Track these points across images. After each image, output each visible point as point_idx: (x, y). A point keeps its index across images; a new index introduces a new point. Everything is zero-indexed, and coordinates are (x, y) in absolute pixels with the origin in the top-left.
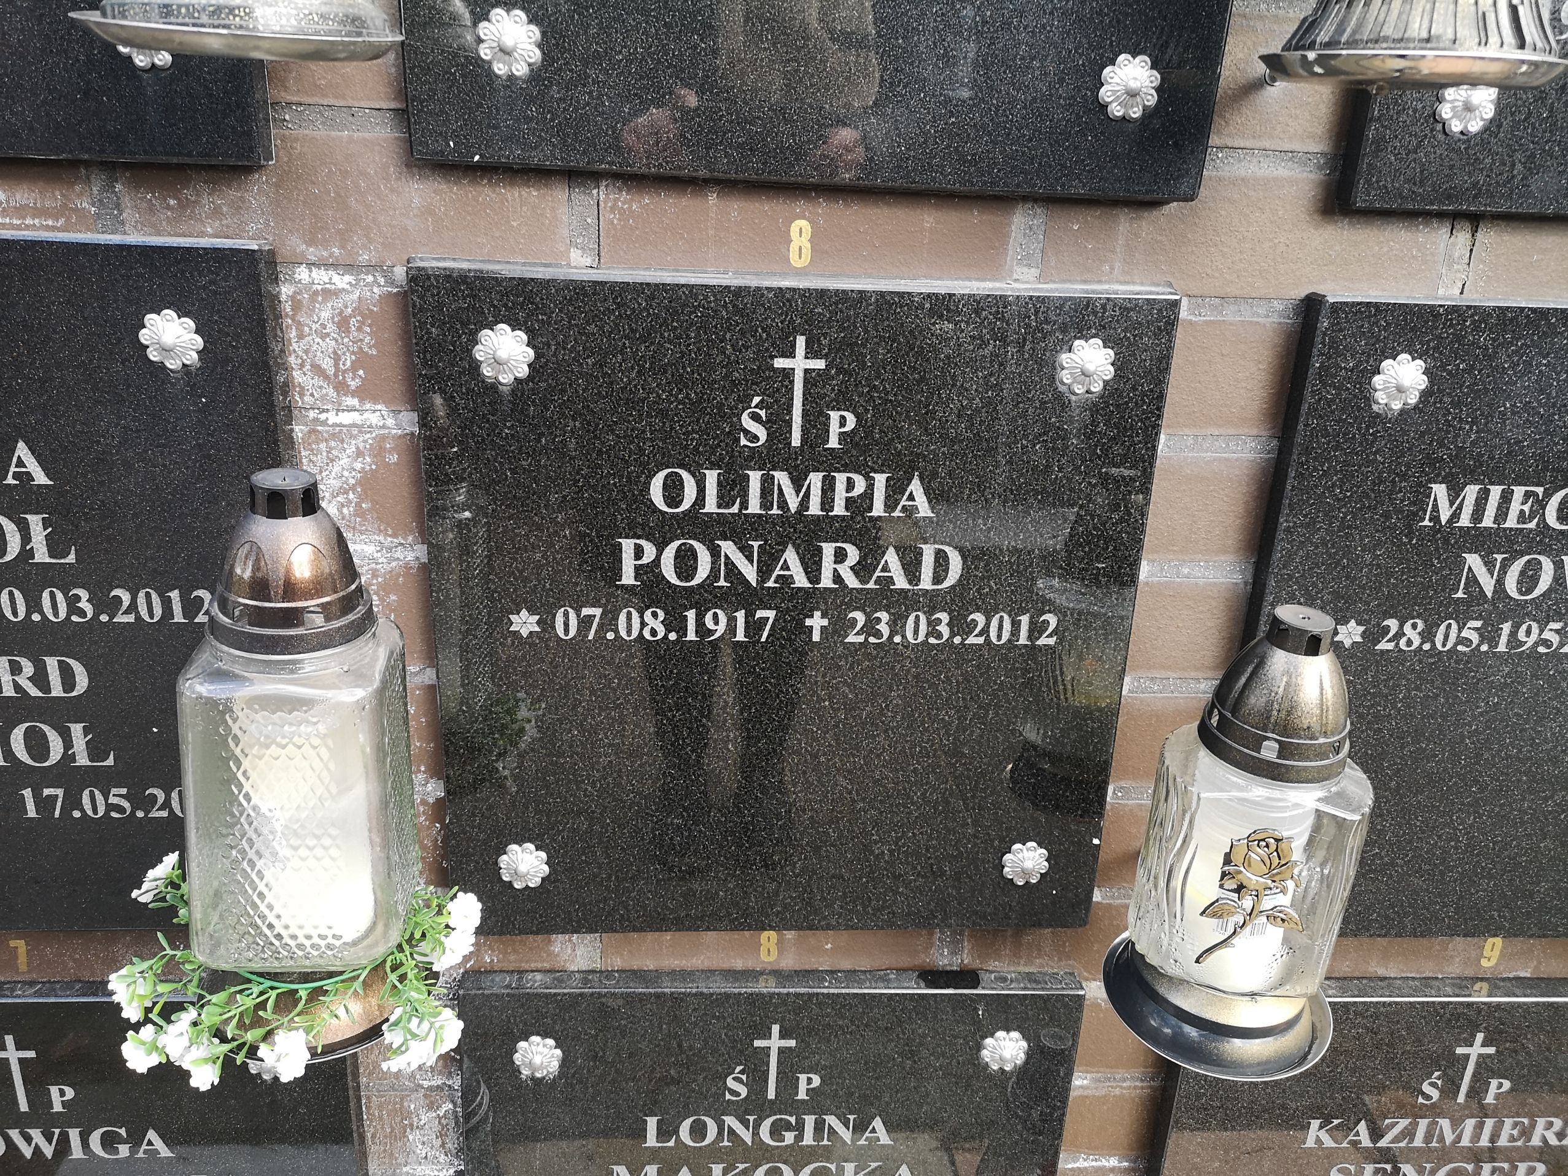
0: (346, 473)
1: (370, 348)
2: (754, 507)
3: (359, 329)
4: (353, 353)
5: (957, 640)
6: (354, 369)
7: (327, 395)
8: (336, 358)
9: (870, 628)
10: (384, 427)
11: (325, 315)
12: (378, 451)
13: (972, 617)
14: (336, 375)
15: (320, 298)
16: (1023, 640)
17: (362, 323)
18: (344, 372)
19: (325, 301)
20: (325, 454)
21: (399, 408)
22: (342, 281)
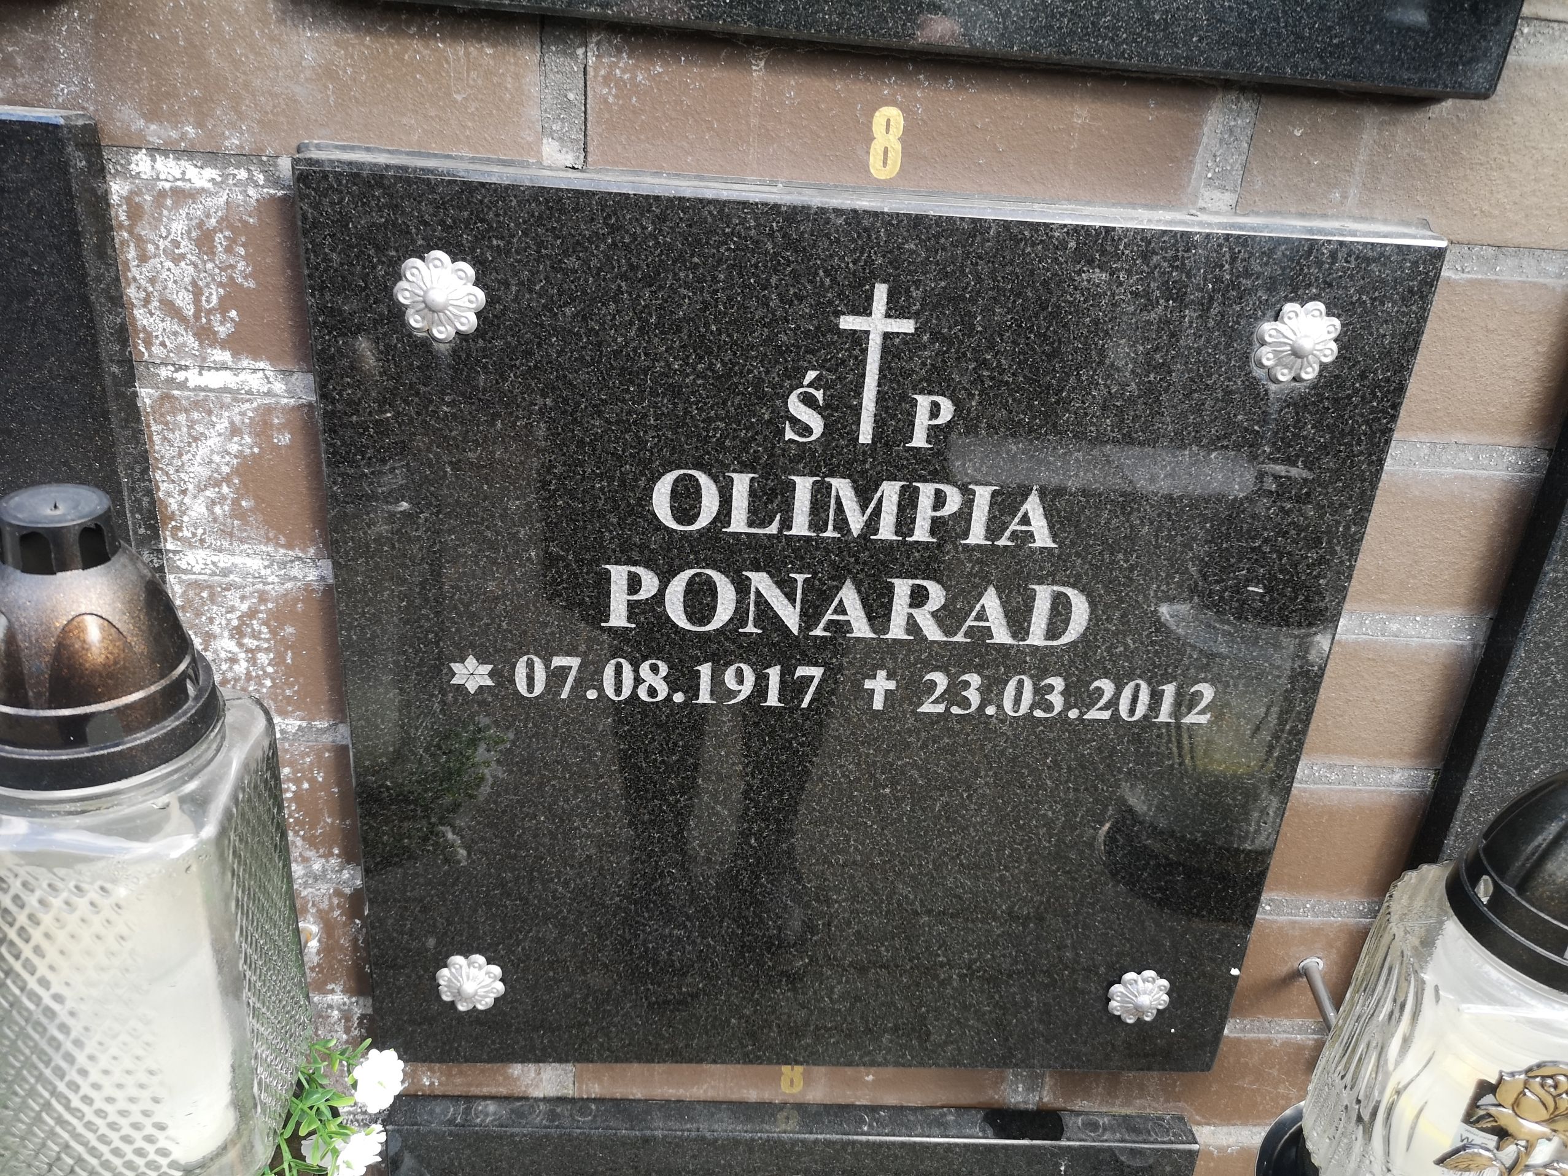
0: (216, 458)
1: (245, 278)
2: (800, 526)
3: (229, 250)
4: (221, 285)
5: (1073, 714)
6: (223, 307)
7: (184, 345)
8: (197, 292)
9: (954, 694)
10: (268, 394)
11: (178, 226)
12: (262, 426)
13: (1096, 684)
14: (197, 317)
15: (169, 202)
16: (1164, 715)
17: (233, 241)
18: (209, 312)
19: (177, 205)
20: (185, 429)
21: (290, 367)
22: (201, 177)
